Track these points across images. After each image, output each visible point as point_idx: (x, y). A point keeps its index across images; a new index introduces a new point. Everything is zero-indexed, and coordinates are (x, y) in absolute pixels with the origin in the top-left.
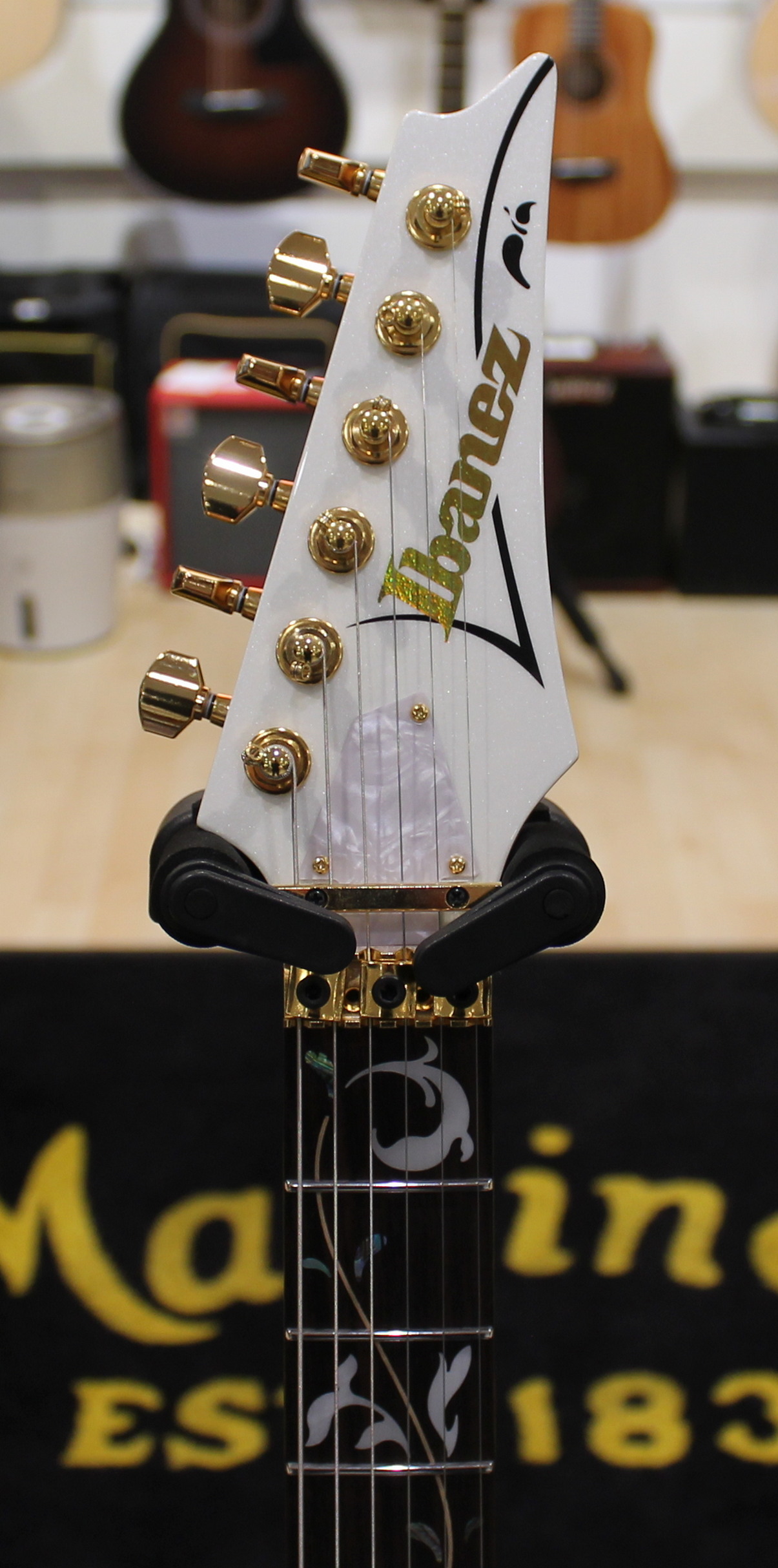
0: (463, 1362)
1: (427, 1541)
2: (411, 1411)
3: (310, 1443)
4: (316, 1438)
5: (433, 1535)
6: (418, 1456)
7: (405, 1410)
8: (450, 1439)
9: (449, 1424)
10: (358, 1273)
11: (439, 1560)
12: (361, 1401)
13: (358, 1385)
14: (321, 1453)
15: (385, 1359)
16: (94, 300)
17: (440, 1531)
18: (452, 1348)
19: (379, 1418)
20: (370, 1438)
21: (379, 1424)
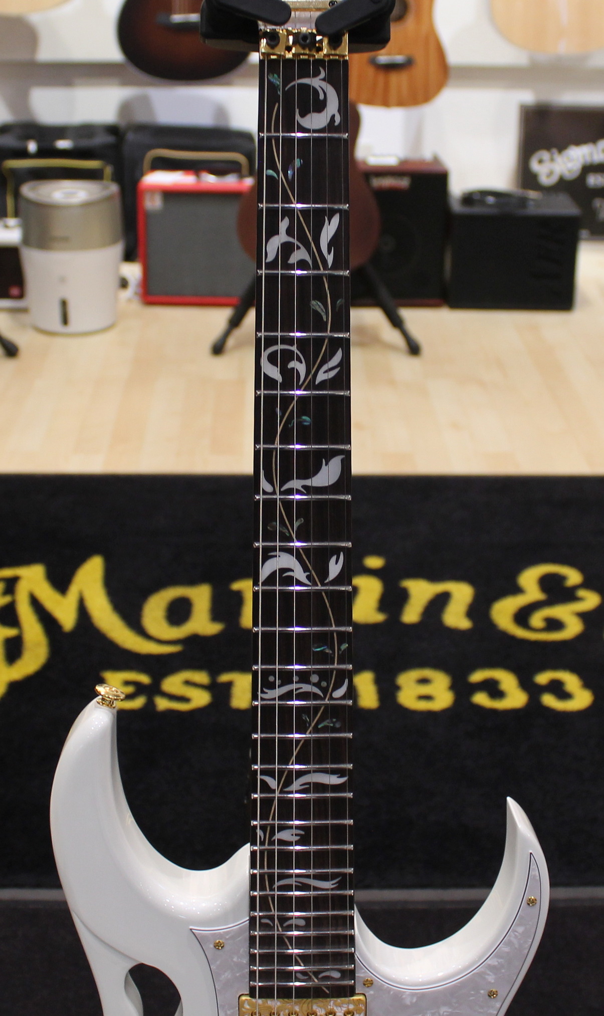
0: (336, 220)
1: (319, 310)
2: (313, 245)
3: (268, 261)
4: (270, 258)
5: (322, 307)
6: (316, 267)
7: (310, 244)
8: (330, 259)
9: (329, 252)
10: (290, 176)
11: (325, 320)
12: (291, 240)
13: (289, 232)
14: (272, 265)
15: (301, 219)
16: (102, 139)
17: (326, 307)
18: (332, 213)
19: (298, 248)
20: (294, 259)
21: (299, 251)
